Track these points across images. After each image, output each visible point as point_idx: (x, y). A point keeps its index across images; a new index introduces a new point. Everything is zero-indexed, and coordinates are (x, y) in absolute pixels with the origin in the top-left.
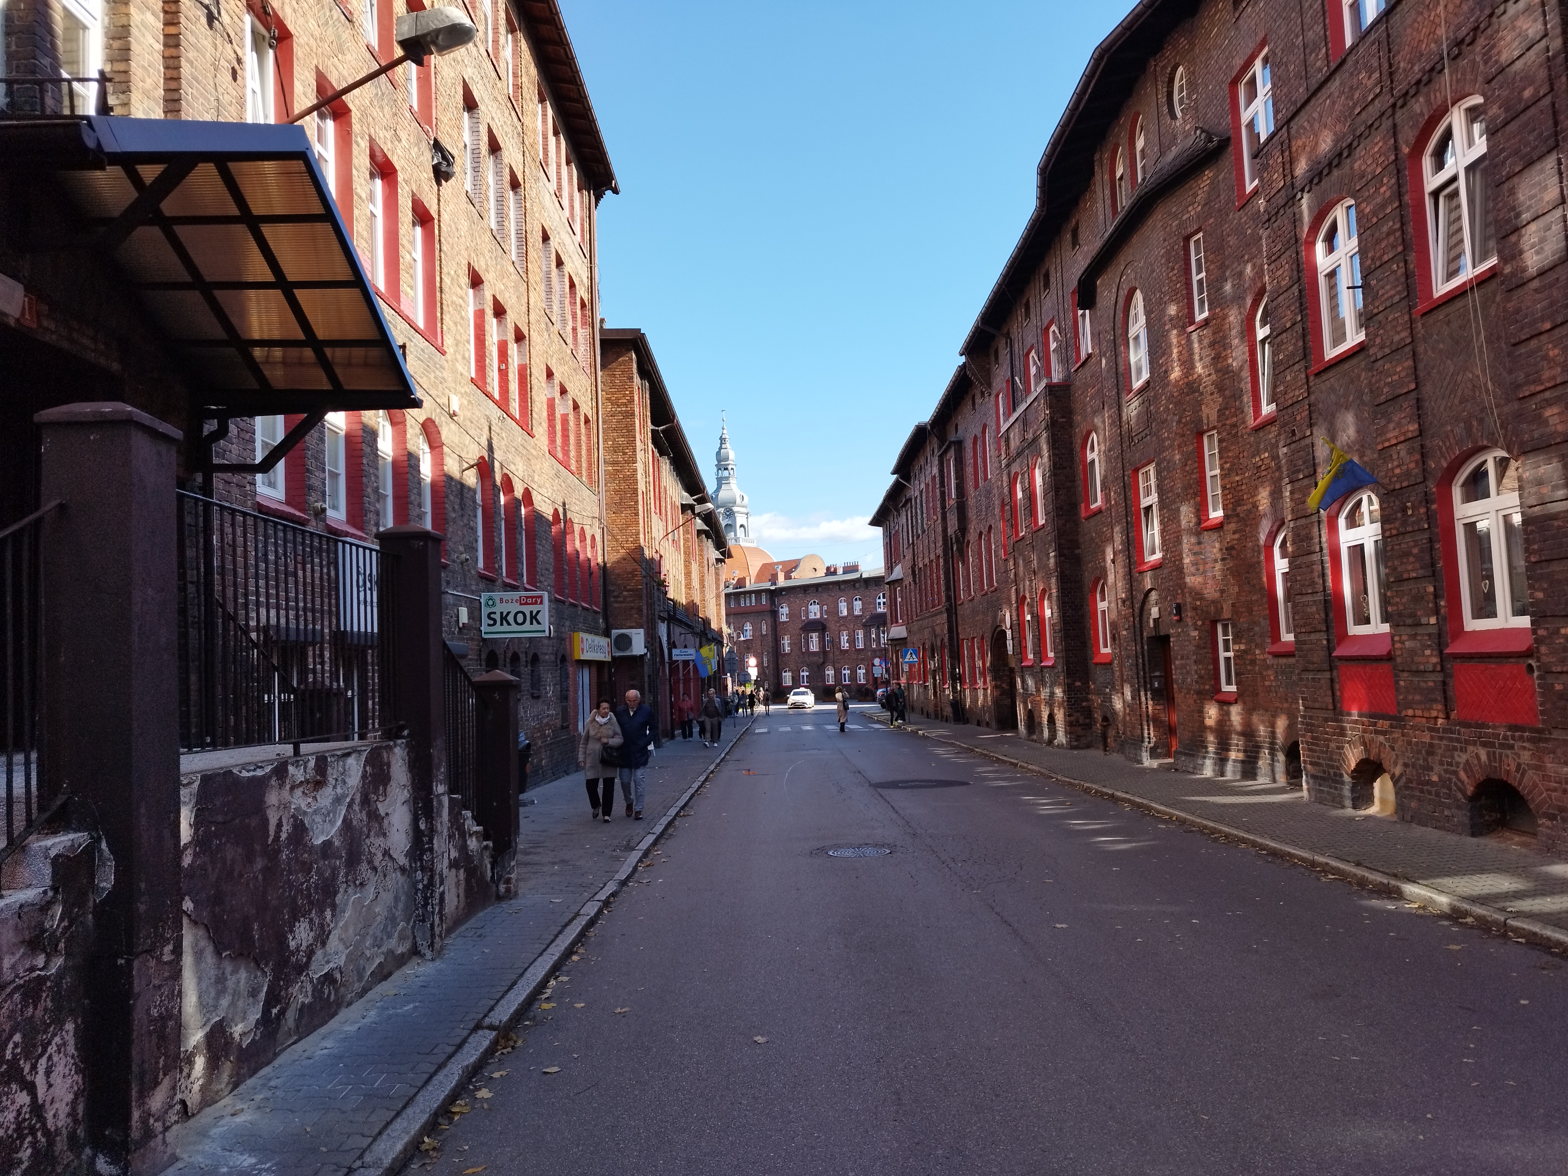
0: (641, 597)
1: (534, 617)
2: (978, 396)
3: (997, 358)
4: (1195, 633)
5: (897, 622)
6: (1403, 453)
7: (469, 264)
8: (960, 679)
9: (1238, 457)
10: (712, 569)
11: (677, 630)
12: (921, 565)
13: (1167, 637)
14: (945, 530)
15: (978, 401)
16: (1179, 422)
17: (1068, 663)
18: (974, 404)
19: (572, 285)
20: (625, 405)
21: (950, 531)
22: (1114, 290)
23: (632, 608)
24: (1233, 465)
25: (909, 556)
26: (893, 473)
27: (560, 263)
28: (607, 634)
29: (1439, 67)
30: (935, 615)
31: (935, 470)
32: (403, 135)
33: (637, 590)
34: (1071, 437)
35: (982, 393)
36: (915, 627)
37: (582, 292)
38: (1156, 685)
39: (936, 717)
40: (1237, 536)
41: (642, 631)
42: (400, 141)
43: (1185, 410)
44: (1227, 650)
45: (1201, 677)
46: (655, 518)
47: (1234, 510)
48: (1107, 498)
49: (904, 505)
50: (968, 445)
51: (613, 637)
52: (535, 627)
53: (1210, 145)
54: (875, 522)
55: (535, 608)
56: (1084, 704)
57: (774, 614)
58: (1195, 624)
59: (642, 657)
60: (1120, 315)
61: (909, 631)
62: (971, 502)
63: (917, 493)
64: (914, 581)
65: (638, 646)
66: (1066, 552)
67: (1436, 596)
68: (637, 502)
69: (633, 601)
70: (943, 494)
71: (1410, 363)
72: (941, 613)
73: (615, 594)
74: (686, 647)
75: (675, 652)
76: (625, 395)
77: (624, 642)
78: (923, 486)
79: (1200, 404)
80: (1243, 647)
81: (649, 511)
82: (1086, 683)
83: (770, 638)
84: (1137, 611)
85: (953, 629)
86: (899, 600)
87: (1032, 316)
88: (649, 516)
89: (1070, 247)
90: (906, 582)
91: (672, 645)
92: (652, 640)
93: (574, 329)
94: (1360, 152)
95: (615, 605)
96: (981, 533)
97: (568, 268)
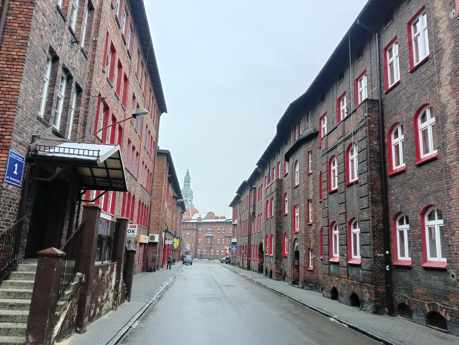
0: (159, 225)
1: (133, 231)
2: (261, 176)
3: (266, 168)
4: (305, 251)
5: (234, 237)
6: (343, 216)
7: (129, 139)
8: (250, 257)
9: (316, 208)
10: (179, 216)
11: (167, 234)
12: (242, 221)
13: (299, 251)
14: (249, 212)
15: (261, 177)
16: (304, 196)
17: (276, 256)
18: (260, 178)
19: (152, 138)
20: (162, 170)
21: (251, 212)
22: (293, 159)
23: (156, 228)
24: (315, 209)
25: (239, 218)
26: (236, 193)
27: (149, 132)
28: (148, 235)
29: (351, 135)
30: (245, 237)
31: (248, 194)
32: (119, 111)
33: (158, 223)
34: (282, 193)
35: (262, 176)
36: (240, 239)
37: (154, 139)
38: (296, 264)
39: (242, 268)
40: (315, 228)
41: (158, 235)
42: (118, 112)
43: (305, 194)
44: (312, 256)
45: (305, 263)
46: (166, 202)
47: (315, 221)
48: (288, 212)
49: (239, 202)
50: (258, 189)
51: (150, 236)
52: (133, 234)
53: (314, 132)
54: (230, 206)
55: (134, 229)
56: (280, 268)
57: (197, 230)
58: (305, 249)
59: (157, 243)
60: (294, 166)
61: (238, 241)
62: (257, 205)
63: (243, 200)
64: (240, 225)
65: (157, 240)
66: (278, 224)
67: (347, 249)
68: (162, 198)
69: (157, 226)
70: (250, 201)
71: (344, 196)
72: (246, 236)
73: (152, 223)
74: (169, 240)
75: (166, 241)
76: (162, 168)
77: (153, 238)
78: (245, 198)
79: (309, 193)
80: (315, 256)
81: (164, 200)
82: (281, 262)
83: (195, 238)
84: (293, 243)
85: (249, 242)
86: (236, 230)
87: (275, 159)
88: (164, 201)
89: (285, 144)
90: (238, 225)
91: (166, 239)
92: (160, 237)
93: (151, 150)
94: (338, 147)
95: (151, 227)
96: (259, 214)
97: (151, 134)
